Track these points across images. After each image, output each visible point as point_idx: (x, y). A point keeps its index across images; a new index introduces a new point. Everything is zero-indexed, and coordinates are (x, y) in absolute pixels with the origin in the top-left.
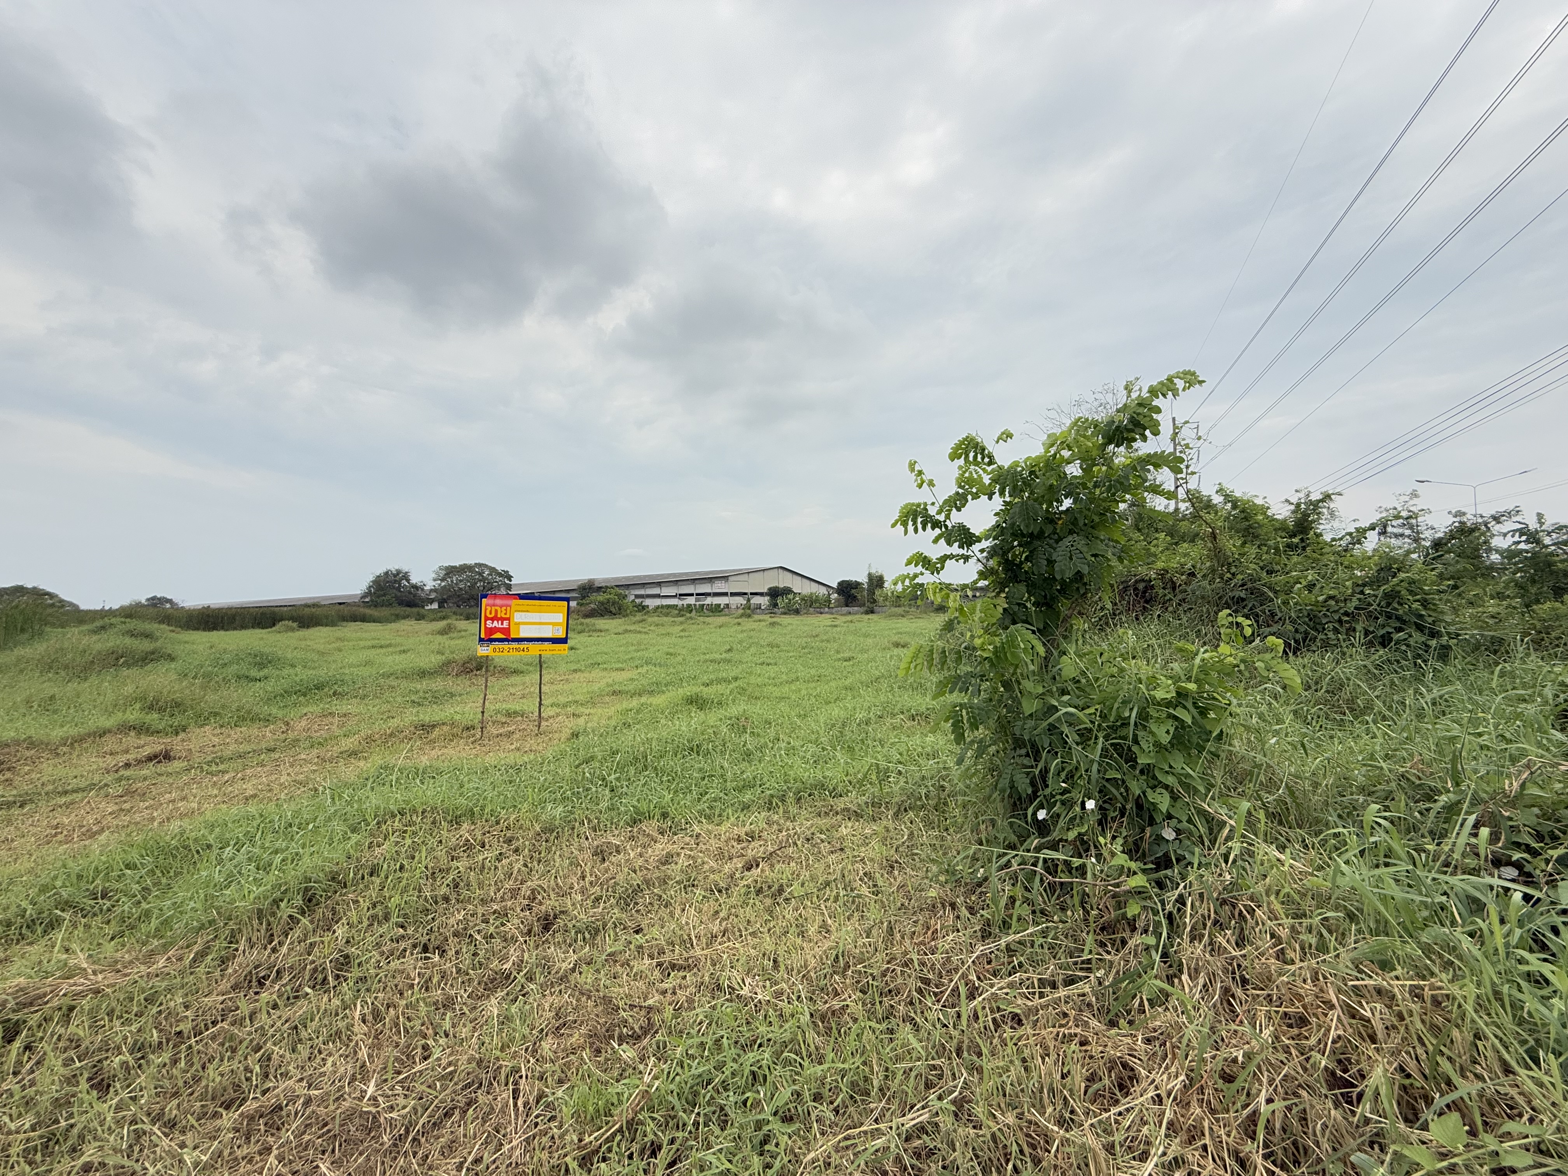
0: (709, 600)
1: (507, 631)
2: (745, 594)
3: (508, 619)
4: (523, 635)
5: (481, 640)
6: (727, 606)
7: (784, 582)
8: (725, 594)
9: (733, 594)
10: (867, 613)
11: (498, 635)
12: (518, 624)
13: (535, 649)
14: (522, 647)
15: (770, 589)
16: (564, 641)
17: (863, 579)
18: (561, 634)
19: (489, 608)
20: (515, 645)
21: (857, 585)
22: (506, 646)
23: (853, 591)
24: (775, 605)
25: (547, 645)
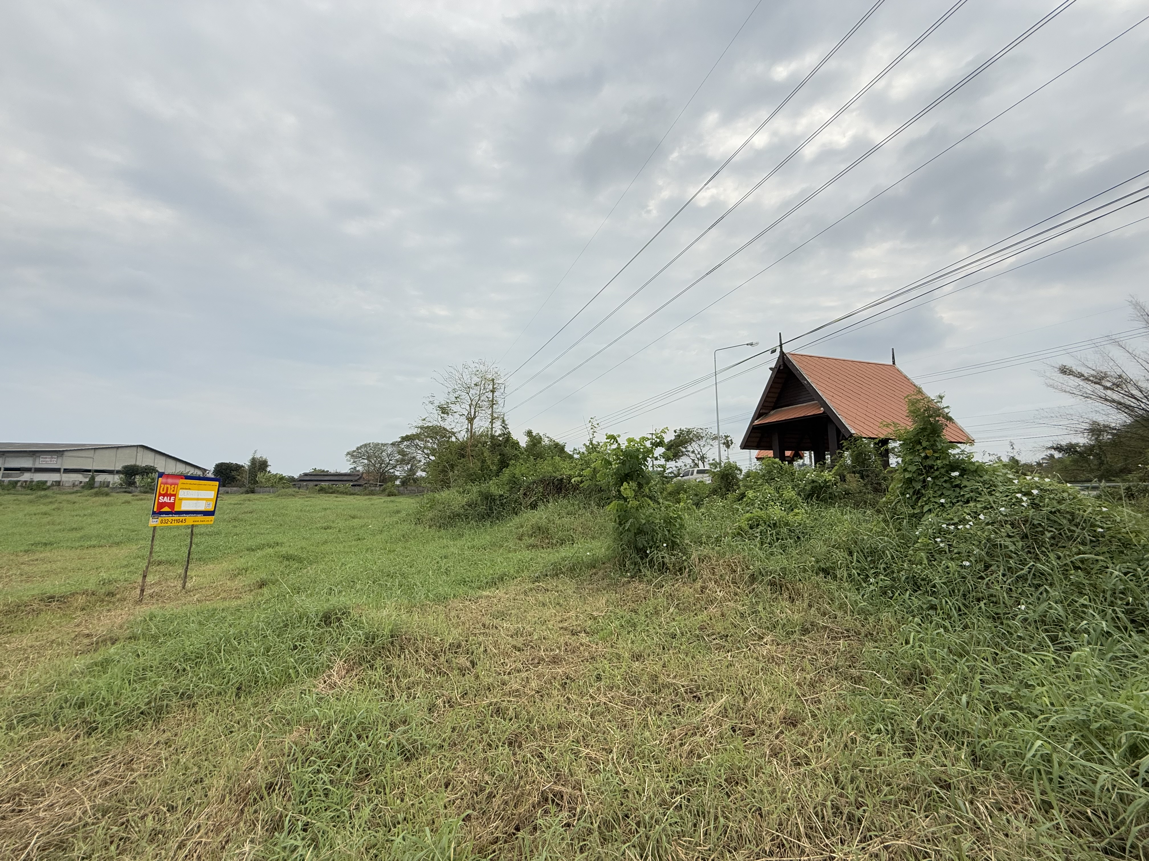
0: (26, 477)
1: (172, 505)
2: (89, 471)
3: (175, 495)
4: (184, 508)
5: (154, 513)
6: (58, 483)
7: (145, 460)
8: (57, 470)
9: (67, 471)
10: (247, 492)
11: (166, 509)
12: (181, 499)
13: (190, 520)
14: (181, 518)
15: (125, 467)
16: (211, 513)
17: (244, 462)
18: (211, 508)
19: (163, 486)
20: (176, 517)
21: (238, 468)
22: (170, 518)
23: (233, 473)
24: (132, 484)
25: (200, 518)
